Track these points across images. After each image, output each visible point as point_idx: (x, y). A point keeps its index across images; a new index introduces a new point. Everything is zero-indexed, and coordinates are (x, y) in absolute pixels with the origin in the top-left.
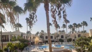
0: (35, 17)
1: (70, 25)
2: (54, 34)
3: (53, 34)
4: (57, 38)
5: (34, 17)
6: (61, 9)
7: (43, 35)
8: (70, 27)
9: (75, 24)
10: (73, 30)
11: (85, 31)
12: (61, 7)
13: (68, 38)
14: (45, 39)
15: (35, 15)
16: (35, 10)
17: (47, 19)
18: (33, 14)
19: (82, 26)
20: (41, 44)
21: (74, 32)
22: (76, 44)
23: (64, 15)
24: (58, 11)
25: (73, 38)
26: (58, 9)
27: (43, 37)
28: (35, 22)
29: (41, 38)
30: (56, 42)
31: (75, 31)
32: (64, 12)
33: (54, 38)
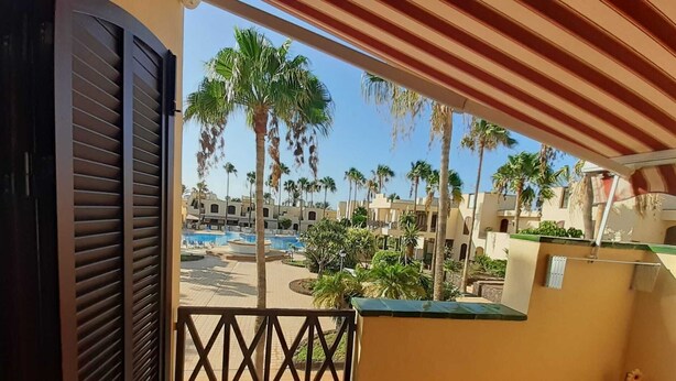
0: (218, 144)
1: (290, 182)
2: (239, 201)
3: (234, 200)
4: (248, 215)
5: (214, 144)
6: (304, 140)
7: (201, 198)
8: (290, 186)
9: (303, 181)
10: (296, 196)
11: (326, 205)
12: (305, 134)
13: (281, 218)
14: (208, 213)
15: (218, 139)
16: (222, 122)
17: (258, 159)
18: (215, 133)
19: (323, 190)
20: (194, 227)
21: (298, 204)
22: (313, 239)
23: (311, 158)
24: (295, 143)
25: (295, 221)
26: (296, 136)
27: (202, 205)
28: (216, 159)
29: (196, 207)
30: (246, 225)
31: (301, 200)
32: (312, 149)
33: (237, 215)
